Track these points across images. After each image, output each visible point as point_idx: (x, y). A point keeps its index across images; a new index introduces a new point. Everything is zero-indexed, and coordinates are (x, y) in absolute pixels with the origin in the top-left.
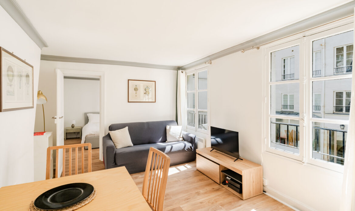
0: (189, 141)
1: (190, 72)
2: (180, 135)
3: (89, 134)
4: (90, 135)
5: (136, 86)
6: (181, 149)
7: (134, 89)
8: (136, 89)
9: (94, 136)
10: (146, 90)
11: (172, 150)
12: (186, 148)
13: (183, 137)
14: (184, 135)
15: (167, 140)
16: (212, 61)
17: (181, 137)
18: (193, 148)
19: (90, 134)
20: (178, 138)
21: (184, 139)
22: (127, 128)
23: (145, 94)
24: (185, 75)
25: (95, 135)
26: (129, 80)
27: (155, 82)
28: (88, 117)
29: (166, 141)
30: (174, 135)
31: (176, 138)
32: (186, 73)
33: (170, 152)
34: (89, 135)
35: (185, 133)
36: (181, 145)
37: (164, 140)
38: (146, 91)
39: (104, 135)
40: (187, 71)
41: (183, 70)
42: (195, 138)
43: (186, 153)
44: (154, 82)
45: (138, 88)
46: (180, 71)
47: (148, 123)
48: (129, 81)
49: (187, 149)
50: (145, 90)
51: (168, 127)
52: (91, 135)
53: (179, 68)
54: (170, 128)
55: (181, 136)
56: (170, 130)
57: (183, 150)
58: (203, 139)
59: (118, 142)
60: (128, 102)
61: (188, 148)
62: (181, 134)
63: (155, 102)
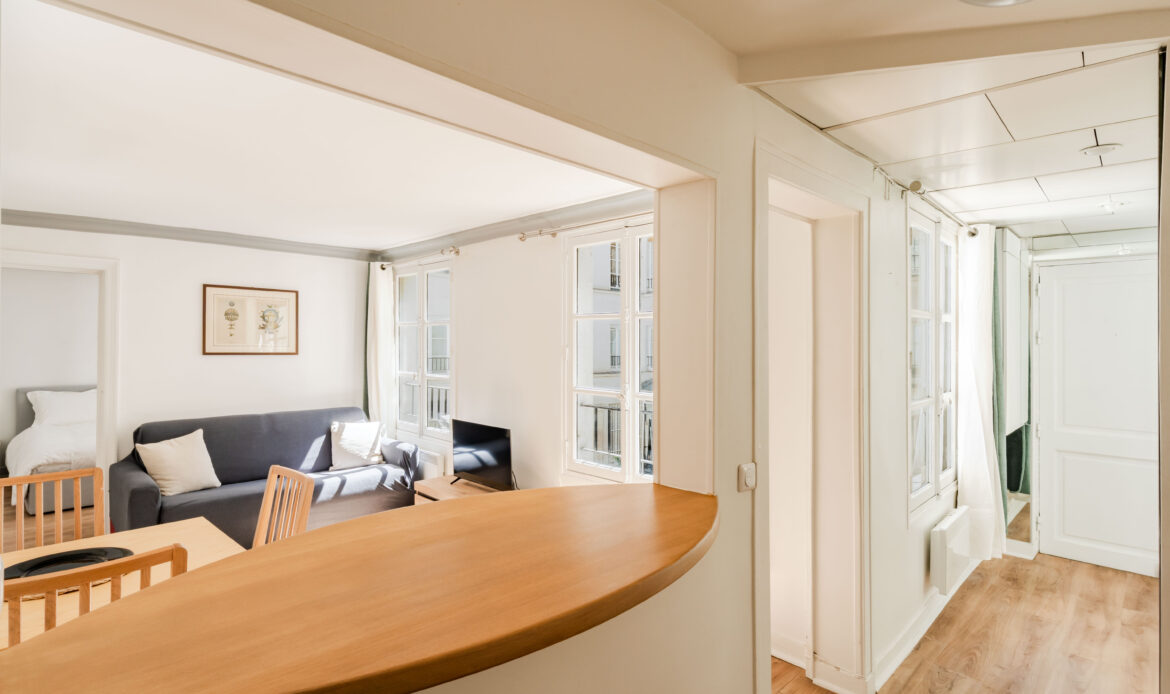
0: (399, 462)
1: (405, 269)
2: (373, 449)
3: (45, 462)
4: (49, 465)
5: (232, 304)
6: (371, 488)
7: (226, 314)
8: (231, 315)
9: (67, 466)
10: (267, 318)
11: (345, 491)
12: (388, 484)
13: (382, 454)
14: (385, 446)
15: (332, 465)
16: (462, 249)
17: (377, 455)
18: (408, 480)
19: (51, 461)
20: (366, 458)
21: (384, 459)
22: (200, 433)
23: (262, 328)
24: (391, 278)
25: (69, 463)
26: (205, 286)
27: (297, 293)
28: (31, 405)
29: (331, 468)
30: (353, 448)
31: (360, 458)
32: (393, 269)
33: (337, 497)
34: (44, 465)
35: (390, 441)
36: (370, 477)
37: (325, 463)
38: (265, 320)
39: (113, 460)
40: (399, 266)
41: (385, 263)
42: (414, 454)
43: (389, 495)
44: (294, 294)
45: (239, 312)
46: (376, 265)
47: (271, 419)
48: (208, 289)
49: (393, 486)
50: (263, 317)
51: (335, 426)
52: (55, 464)
53: (374, 256)
54: (341, 429)
55: (377, 451)
56: (341, 435)
57: (381, 487)
58: (437, 454)
59: (167, 478)
60: (205, 353)
61: (396, 482)
62: (375, 444)
63: (296, 353)
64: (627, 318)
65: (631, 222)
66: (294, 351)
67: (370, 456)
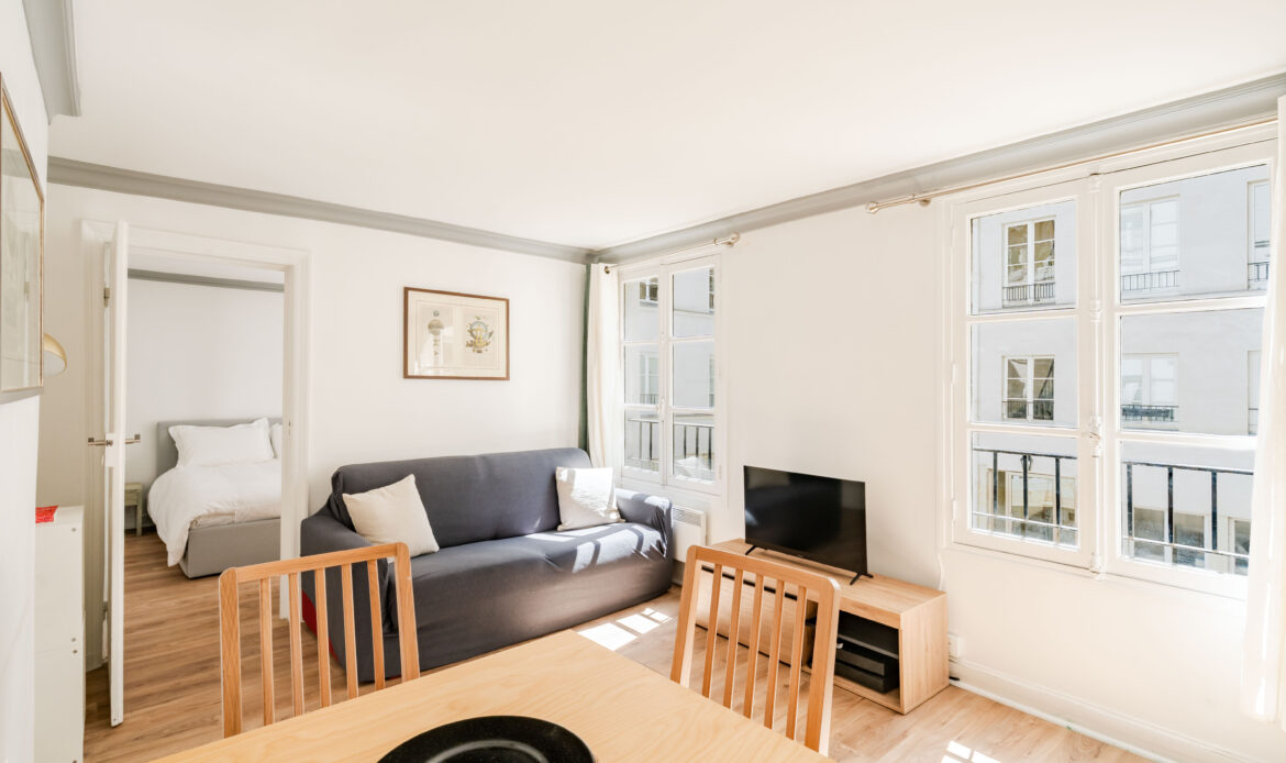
0: (649, 521)
1: (639, 272)
2: (610, 503)
3: (206, 512)
4: (210, 516)
5: (435, 314)
6: (629, 554)
7: (430, 326)
8: (435, 328)
9: (230, 519)
10: (474, 333)
11: (600, 560)
12: (645, 548)
13: (620, 511)
14: (626, 500)
15: (560, 523)
17: (613, 511)
18: (664, 546)
19: (213, 511)
20: (603, 515)
21: (623, 516)
22: (412, 478)
23: (471, 346)
24: (616, 280)
25: (232, 514)
26: (406, 290)
27: (507, 301)
28: (173, 442)
29: (560, 528)
30: (587, 501)
31: (596, 514)
32: (619, 275)
33: (594, 566)
34: (205, 516)
35: (629, 494)
36: (624, 539)
37: (553, 525)
38: (472, 335)
40: (626, 268)
41: (609, 265)
42: (669, 511)
43: (645, 566)
44: (504, 303)
45: (443, 322)
46: (598, 269)
47: (486, 460)
48: (410, 293)
49: (647, 553)
50: (471, 332)
51: (562, 475)
52: (217, 515)
53: (590, 257)
54: (572, 476)
55: (615, 507)
56: (571, 485)
57: (636, 556)
58: (701, 512)
60: (406, 376)
61: (651, 548)
62: (611, 498)
63: (507, 378)
64: (1098, 315)
65: (1104, 166)
66: (504, 375)
67: (609, 511)
